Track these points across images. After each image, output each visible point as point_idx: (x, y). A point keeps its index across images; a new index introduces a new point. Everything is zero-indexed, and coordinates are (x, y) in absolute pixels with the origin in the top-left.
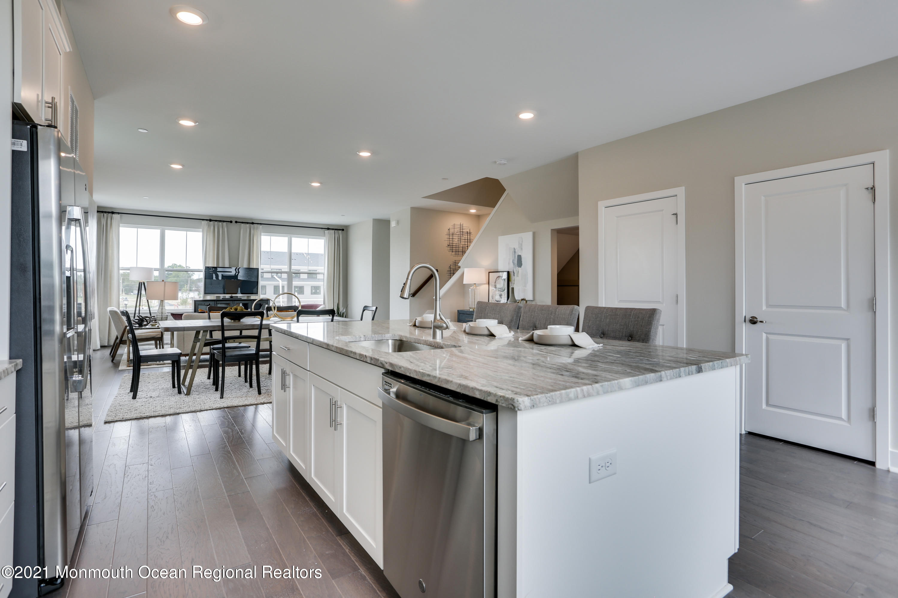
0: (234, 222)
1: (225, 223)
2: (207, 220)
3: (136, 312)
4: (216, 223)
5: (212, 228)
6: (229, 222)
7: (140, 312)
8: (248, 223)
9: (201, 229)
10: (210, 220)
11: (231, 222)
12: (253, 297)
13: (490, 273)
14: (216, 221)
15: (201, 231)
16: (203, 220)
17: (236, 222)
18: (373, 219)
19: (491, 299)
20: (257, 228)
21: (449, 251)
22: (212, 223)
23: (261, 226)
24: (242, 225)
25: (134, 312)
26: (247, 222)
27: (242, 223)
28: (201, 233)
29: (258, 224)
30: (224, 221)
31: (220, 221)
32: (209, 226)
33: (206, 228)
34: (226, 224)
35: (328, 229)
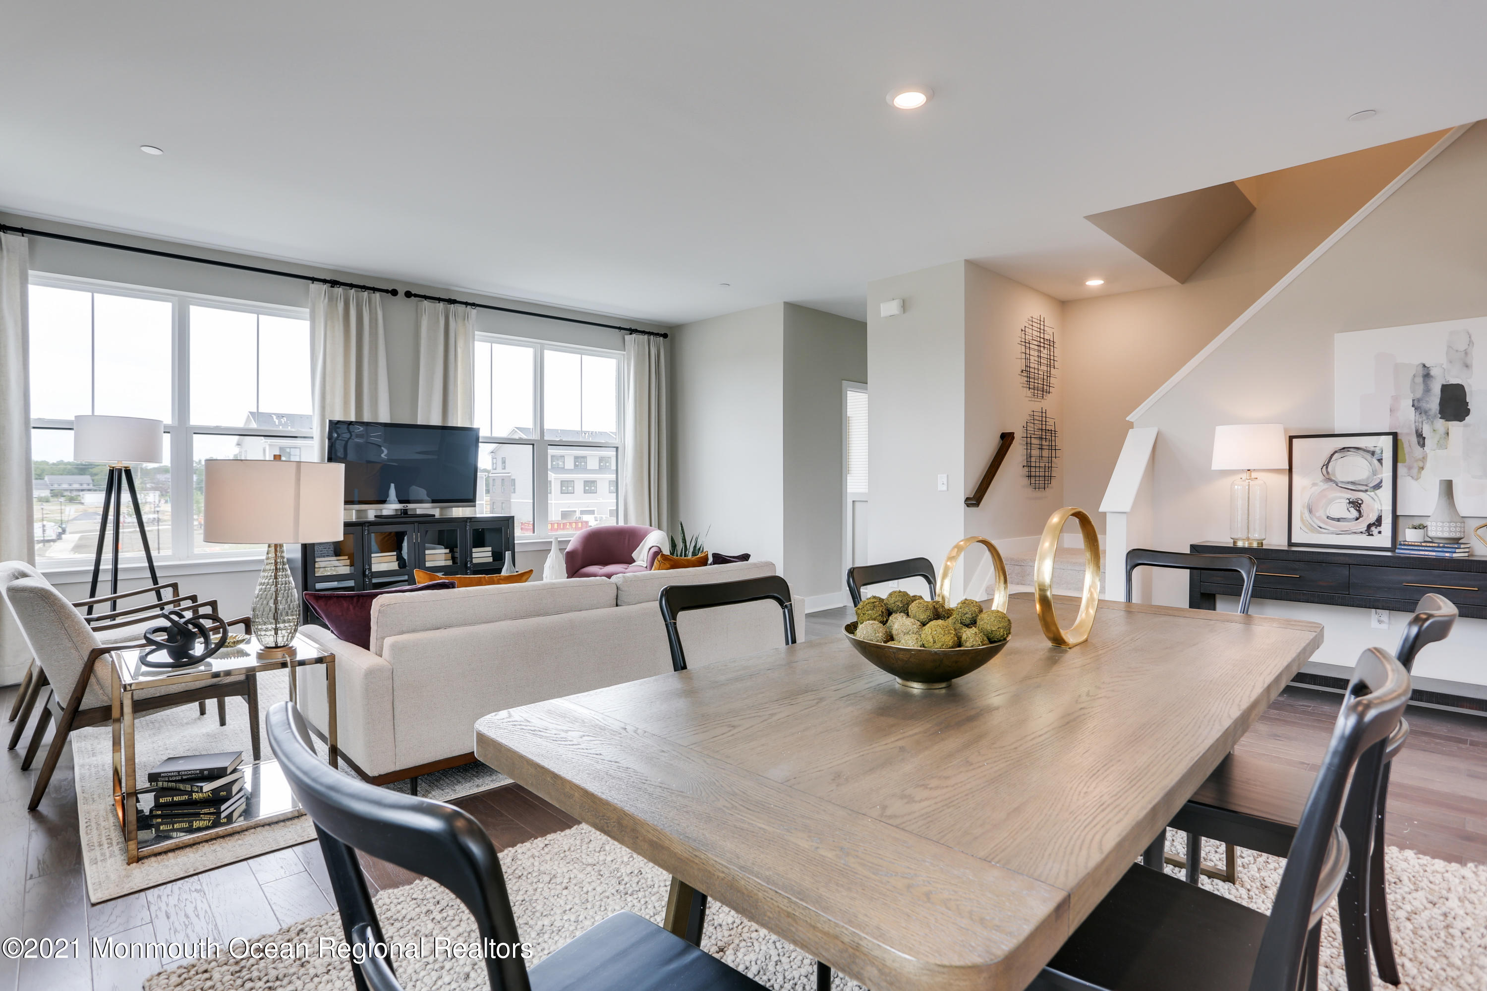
0: (401, 293)
1: (378, 294)
2: (324, 281)
3: (101, 567)
4: (353, 292)
5: (341, 306)
6: (387, 291)
7: (119, 566)
8: (439, 300)
9: (308, 310)
10: (334, 283)
11: (394, 293)
12: (459, 512)
13: (1295, 441)
14: (352, 286)
15: (308, 316)
16: (313, 280)
17: (408, 294)
18: (785, 302)
19: (1302, 514)
20: (466, 317)
21: (1023, 387)
22: (339, 291)
23: (473, 312)
24: (426, 303)
25: (92, 568)
26: (438, 296)
27: (426, 297)
28: (307, 324)
29: (466, 304)
30: (375, 290)
31: (364, 288)
32: (332, 299)
33: (322, 305)
34: (381, 296)
35: (632, 331)
